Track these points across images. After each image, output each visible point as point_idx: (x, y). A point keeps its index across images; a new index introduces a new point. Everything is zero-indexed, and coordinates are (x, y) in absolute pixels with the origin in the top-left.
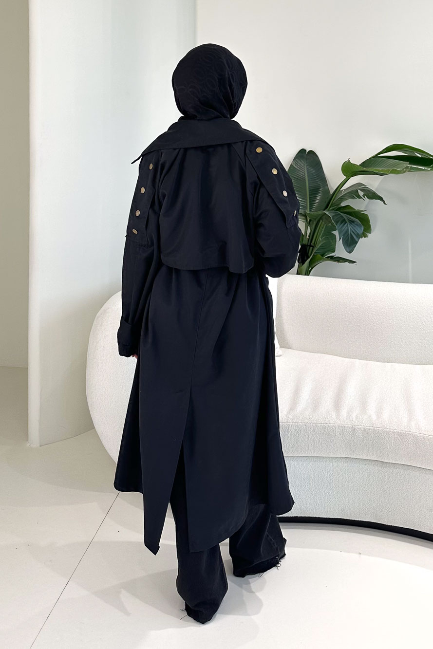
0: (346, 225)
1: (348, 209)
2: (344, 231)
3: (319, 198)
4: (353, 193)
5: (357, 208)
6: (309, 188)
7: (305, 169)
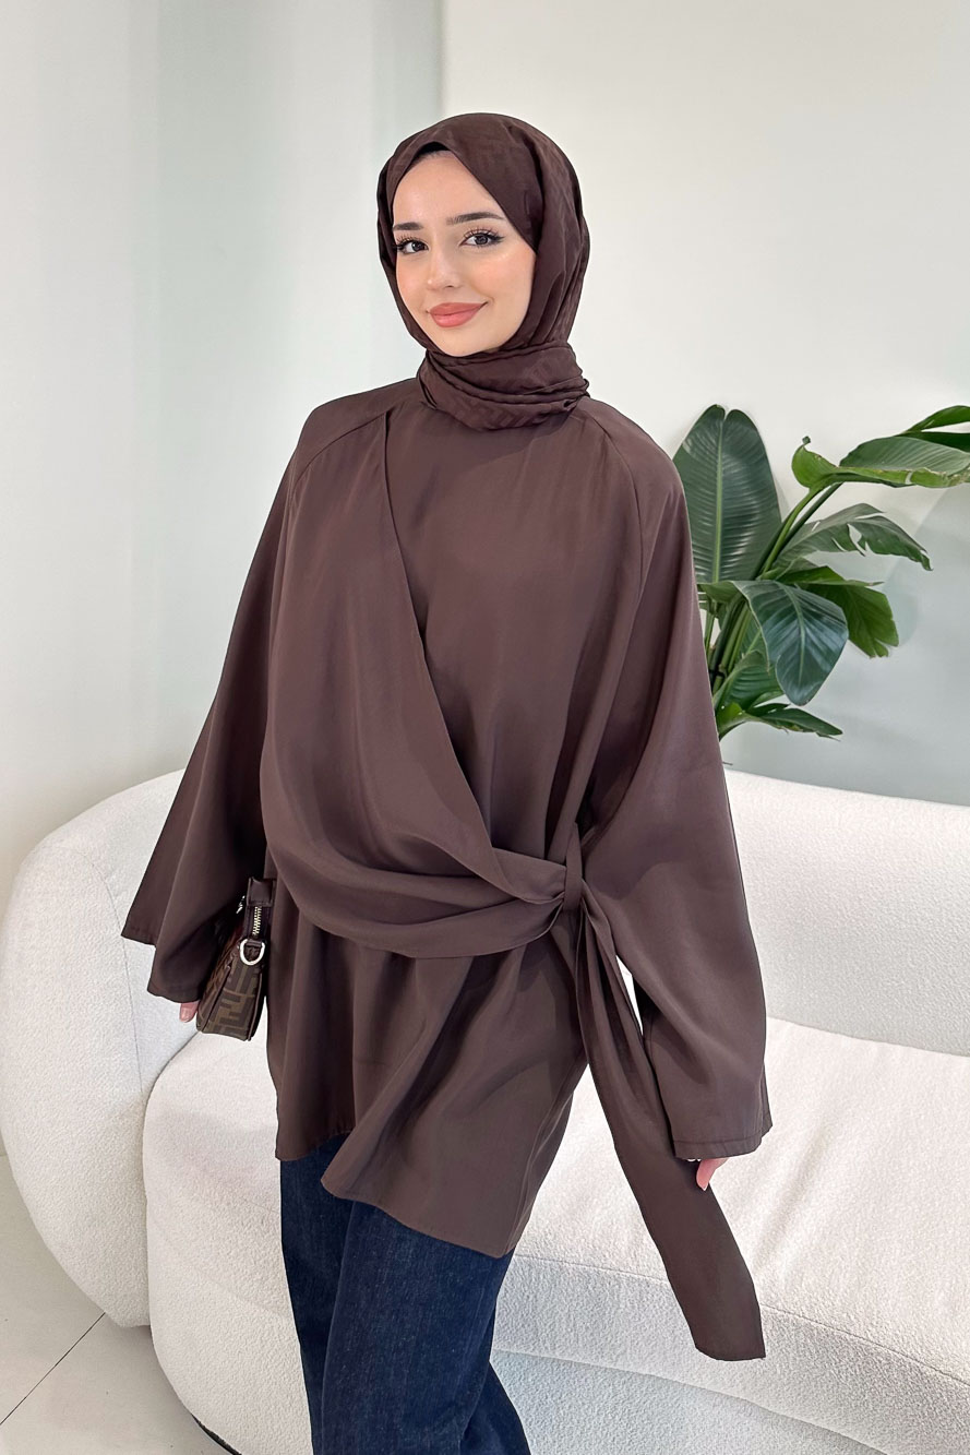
0: (794, 624)
1: (824, 577)
2: (788, 642)
3: (745, 542)
4: (836, 536)
5: (847, 578)
6: (724, 514)
7: (719, 461)
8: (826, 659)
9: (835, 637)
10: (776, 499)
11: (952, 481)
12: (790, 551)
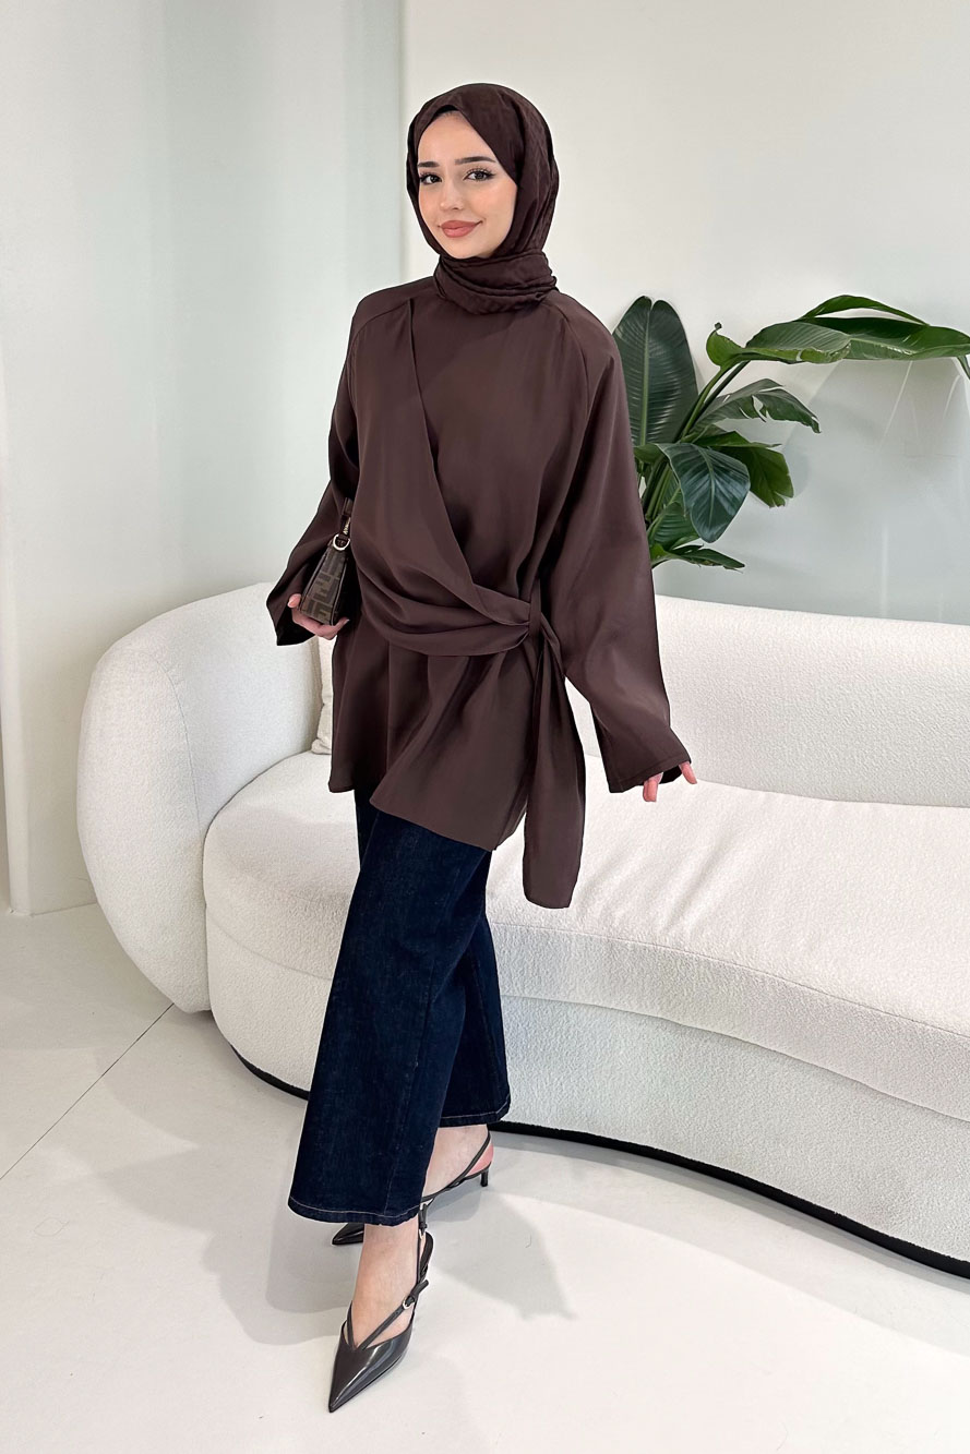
0: (706, 477)
1: (733, 440)
2: (700, 491)
3: (667, 413)
4: (742, 406)
5: (751, 441)
6: (650, 389)
7: (646, 345)
8: (732, 506)
9: (739, 487)
10: (694, 377)
11: (834, 358)
12: (704, 419)
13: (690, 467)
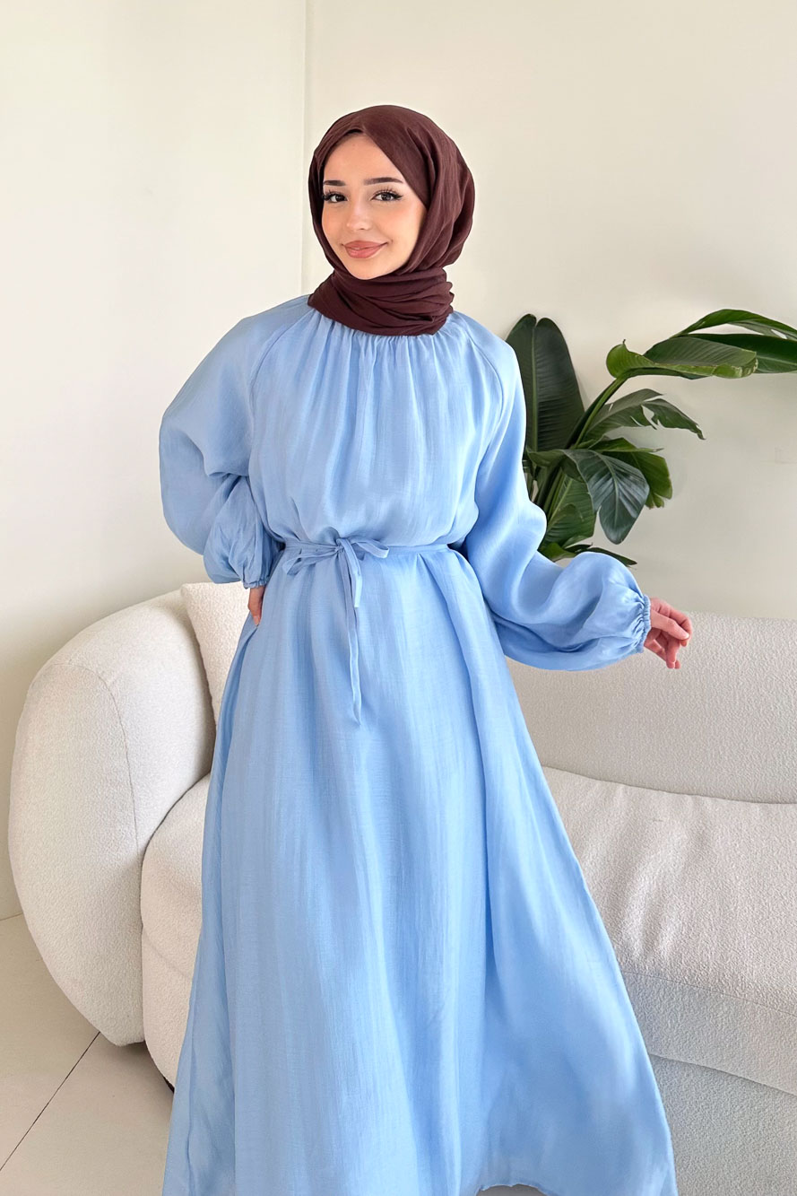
0: (610, 481)
1: (620, 446)
2: (606, 494)
4: (632, 413)
5: (638, 447)
9: (639, 491)
13: (595, 472)
